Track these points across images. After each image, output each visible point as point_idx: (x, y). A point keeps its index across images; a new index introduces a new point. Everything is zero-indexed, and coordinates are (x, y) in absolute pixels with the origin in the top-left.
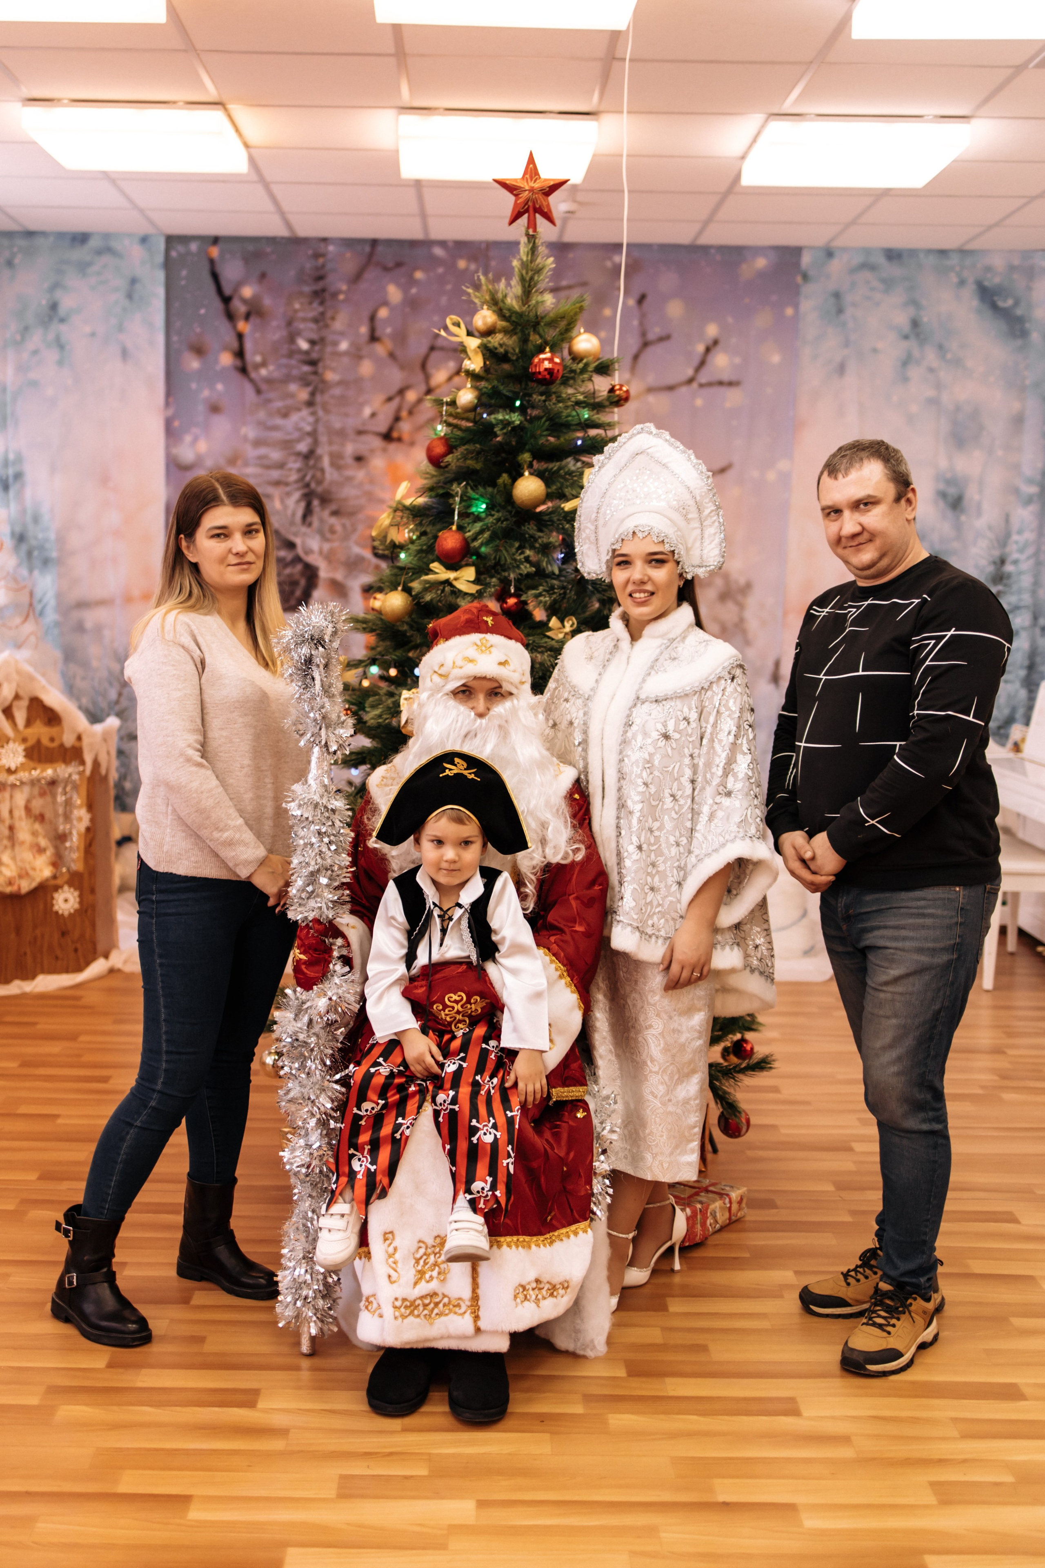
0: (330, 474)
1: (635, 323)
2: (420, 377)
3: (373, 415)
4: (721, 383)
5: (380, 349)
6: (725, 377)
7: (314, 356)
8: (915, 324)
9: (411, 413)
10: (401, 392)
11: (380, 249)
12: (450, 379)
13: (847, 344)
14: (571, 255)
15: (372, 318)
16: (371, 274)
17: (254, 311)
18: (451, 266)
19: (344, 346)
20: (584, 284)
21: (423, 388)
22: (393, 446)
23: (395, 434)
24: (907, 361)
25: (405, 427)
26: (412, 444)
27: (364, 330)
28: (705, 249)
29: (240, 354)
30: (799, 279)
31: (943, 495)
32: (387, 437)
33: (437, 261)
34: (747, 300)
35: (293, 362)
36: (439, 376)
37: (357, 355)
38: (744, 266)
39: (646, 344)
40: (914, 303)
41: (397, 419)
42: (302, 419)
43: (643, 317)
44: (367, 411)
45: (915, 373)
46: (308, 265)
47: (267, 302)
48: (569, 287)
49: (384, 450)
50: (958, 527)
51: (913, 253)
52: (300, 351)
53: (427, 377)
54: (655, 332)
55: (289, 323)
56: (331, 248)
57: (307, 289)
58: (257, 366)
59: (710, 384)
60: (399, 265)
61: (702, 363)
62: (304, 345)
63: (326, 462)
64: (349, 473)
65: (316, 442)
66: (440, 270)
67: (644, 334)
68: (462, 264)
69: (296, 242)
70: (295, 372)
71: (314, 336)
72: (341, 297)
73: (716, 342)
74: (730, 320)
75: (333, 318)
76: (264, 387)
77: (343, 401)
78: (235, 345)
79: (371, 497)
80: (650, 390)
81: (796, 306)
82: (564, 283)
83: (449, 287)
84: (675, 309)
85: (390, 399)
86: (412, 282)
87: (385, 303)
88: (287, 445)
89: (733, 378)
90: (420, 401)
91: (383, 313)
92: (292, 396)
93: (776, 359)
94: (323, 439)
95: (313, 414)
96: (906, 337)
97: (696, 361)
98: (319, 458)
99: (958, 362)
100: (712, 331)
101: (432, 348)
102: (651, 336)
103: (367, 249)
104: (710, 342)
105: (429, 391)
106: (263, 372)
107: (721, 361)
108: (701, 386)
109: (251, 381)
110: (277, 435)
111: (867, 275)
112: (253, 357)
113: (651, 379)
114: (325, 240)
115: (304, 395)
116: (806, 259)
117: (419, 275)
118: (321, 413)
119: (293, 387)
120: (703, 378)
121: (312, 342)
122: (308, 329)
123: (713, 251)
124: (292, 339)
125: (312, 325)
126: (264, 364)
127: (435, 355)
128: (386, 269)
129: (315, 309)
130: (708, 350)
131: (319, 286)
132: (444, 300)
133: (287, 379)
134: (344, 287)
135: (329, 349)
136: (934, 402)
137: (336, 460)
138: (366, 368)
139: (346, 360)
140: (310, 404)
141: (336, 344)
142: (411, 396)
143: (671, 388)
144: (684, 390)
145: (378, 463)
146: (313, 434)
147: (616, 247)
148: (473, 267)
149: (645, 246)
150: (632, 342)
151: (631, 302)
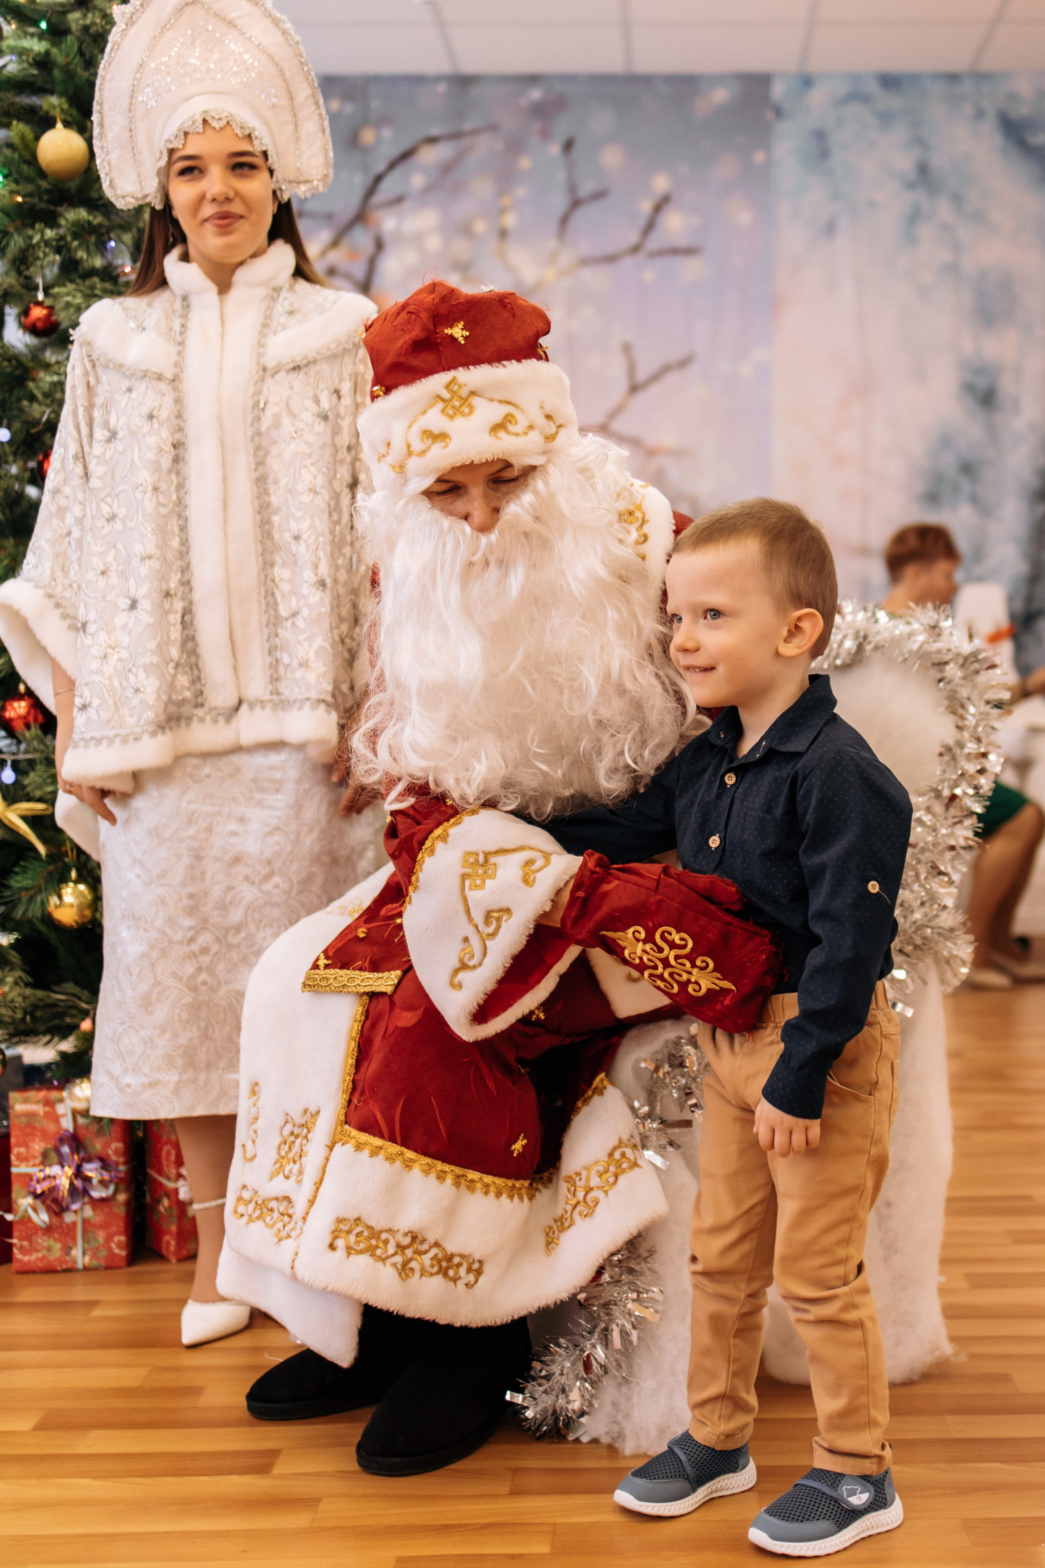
1: (561, 176)
4: (674, 251)
6: (682, 241)
8: (923, 169)
13: (835, 196)
14: (475, 91)
20: (493, 128)
24: (914, 217)
28: (645, 80)
30: (770, 115)
31: (969, 388)
34: (704, 142)
38: (699, 101)
39: (576, 203)
40: (920, 142)
43: (571, 168)
45: (925, 231)
48: (474, 132)
50: (992, 430)
51: (914, 79)
54: (586, 188)
59: (662, 253)
61: (650, 227)
67: (572, 189)
73: (666, 199)
74: (684, 169)
80: (586, 262)
81: (767, 148)
82: (468, 126)
84: (612, 157)
89: (691, 244)
93: (745, 217)
96: (911, 186)
97: (642, 222)
99: (979, 218)
100: (661, 183)
102: (582, 193)
104: (658, 198)
107: (675, 223)
108: (651, 255)
111: (856, 108)
113: (586, 247)
116: (778, 90)
120: (654, 243)
123: (657, 82)
130: (656, 209)
136: (952, 269)
143: (611, 259)
144: (628, 263)
147: (533, 79)
148: (349, 108)
149: (570, 78)
150: (559, 202)
151: (555, 149)
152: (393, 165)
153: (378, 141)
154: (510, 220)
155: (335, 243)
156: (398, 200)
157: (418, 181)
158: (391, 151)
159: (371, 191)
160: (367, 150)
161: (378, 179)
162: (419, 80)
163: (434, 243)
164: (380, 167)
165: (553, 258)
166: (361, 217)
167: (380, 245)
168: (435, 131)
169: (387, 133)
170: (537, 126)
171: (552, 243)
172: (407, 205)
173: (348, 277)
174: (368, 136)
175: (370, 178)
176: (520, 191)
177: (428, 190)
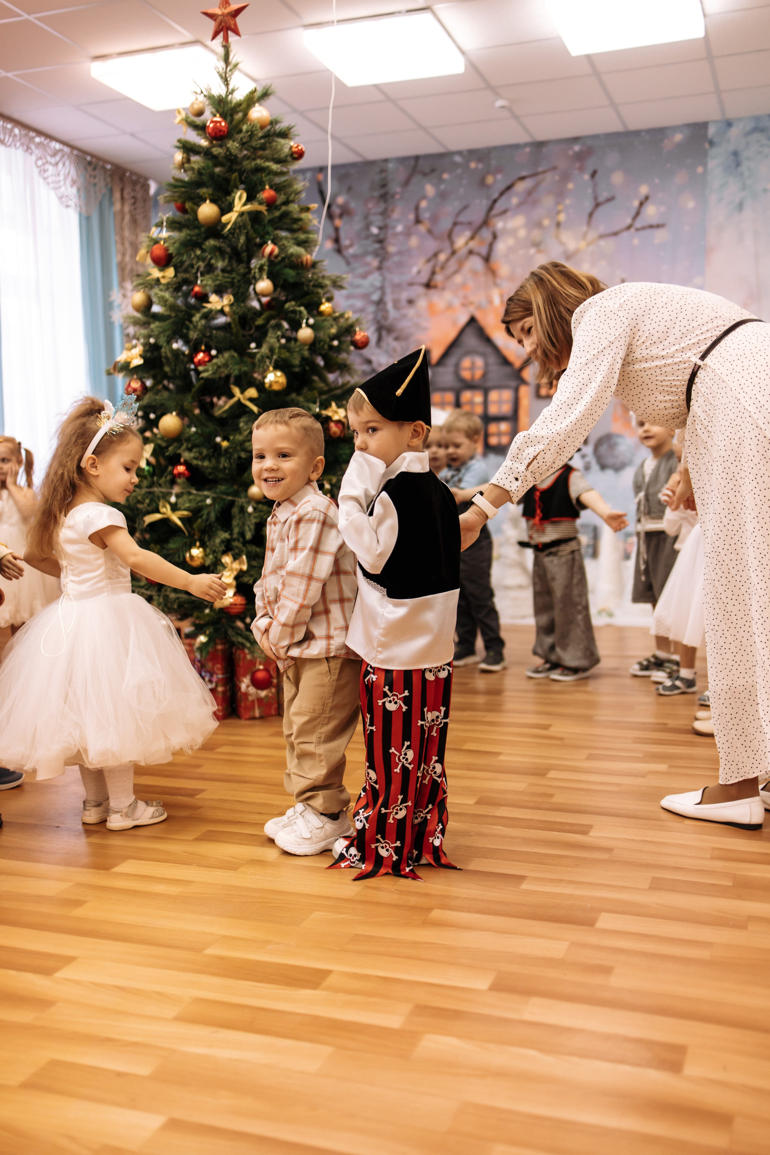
0: (392, 313)
1: (590, 191)
2: (447, 244)
3: (419, 272)
4: (651, 227)
5: (422, 228)
6: (654, 222)
7: (382, 237)
9: (443, 268)
10: (436, 255)
11: (421, 162)
12: (467, 243)
13: (744, 188)
14: (545, 150)
15: (417, 208)
16: (416, 179)
17: (345, 212)
18: (465, 166)
19: (400, 228)
20: (554, 168)
21: (449, 251)
22: (432, 292)
23: (432, 283)
25: (439, 278)
26: (443, 289)
27: (412, 217)
28: (637, 133)
29: (337, 240)
30: (707, 146)
32: (428, 286)
33: (456, 165)
34: (669, 166)
35: (368, 242)
36: (460, 241)
37: (408, 233)
38: (666, 142)
39: (597, 205)
41: (433, 273)
42: (375, 279)
43: (595, 186)
44: (415, 270)
46: (377, 178)
47: (353, 205)
48: (544, 172)
49: (426, 295)
52: (372, 235)
53: (452, 243)
54: (603, 195)
55: (366, 217)
56: (391, 166)
57: (376, 194)
58: (348, 247)
59: (643, 228)
60: (433, 171)
61: (638, 214)
62: (375, 230)
63: (390, 306)
64: (404, 311)
65: (383, 294)
66: (459, 171)
67: (596, 198)
68: (473, 165)
69: (368, 164)
70: (370, 249)
71: (381, 224)
72: (397, 197)
73: (647, 198)
74: (657, 181)
75: (393, 211)
76: (351, 260)
77: (400, 265)
78: (333, 235)
79: (418, 326)
80: (602, 237)
81: (705, 165)
82: (541, 169)
83: (465, 182)
84: (617, 178)
85: (429, 261)
86: (441, 180)
87: (424, 197)
88: (366, 296)
89: (660, 222)
90: (448, 260)
91: (424, 204)
92: (368, 264)
93: (691, 205)
94: (388, 290)
95: (382, 275)
97: (633, 212)
98: (385, 304)
100: (644, 190)
101: (455, 224)
102: (601, 199)
103: (412, 162)
104: (642, 198)
105: (454, 253)
106: (351, 251)
107: (651, 211)
108: (638, 230)
109: (344, 257)
110: (359, 291)
111: (758, 136)
112: (345, 242)
113: (602, 229)
114: (386, 161)
115: (375, 263)
116: (712, 131)
117: (446, 176)
118: (387, 274)
119: (369, 259)
120: (638, 224)
121: (380, 228)
122: (377, 220)
123: (643, 134)
124: (367, 227)
125: (379, 217)
126: (351, 246)
127: (457, 228)
128: (425, 174)
129: (382, 206)
130: (641, 204)
131: (383, 191)
132: (462, 191)
133: (365, 254)
134: (398, 189)
135: (390, 232)
137: (396, 304)
138: (414, 241)
139: (401, 238)
140: (380, 268)
141: (394, 227)
142: (442, 257)
143: (615, 234)
144: (625, 234)
145: (422, 304)
146: (382, 288)
147: (576, 140)
148: (480, 166)
149: (595, 137)
150: (588, 204)
151: (587, 177)
152: (502, 194)
153: (495, 181)
154: (562, 217)
155: (472, 238)
156: (505, 212)
157: (515, 201)
158: (502, 186)
159: (491, 208)
160: (488, 187)
161: (495, 201)
162: (516, 147)
163: (522, 233)
164: (496, 195)
165: (584, 236)
166: (486, 223)
167: (495, 237)
168: (524, 173)
169: (499, 177)
170: (577, 165)
171: (584, 228)
172: (509, 214)
173: (479, 254)
174: (490, 180)
175: (490, 202)
176: (568, 202)
177: (520, 205)
